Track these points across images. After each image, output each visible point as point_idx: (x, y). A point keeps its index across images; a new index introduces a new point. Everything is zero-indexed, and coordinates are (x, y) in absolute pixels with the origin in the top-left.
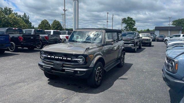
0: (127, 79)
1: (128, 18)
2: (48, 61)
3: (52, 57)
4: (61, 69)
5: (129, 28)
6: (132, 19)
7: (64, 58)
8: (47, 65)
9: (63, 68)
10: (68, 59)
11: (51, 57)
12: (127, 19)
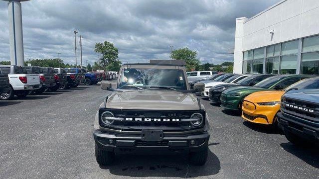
0: (218, 143)
1: (106, 43)
2: (126, 128)
3: (136, 119)
4: (160, 140)
5: (109, 60)
6: (111, 45)
7: (164, 120)
8: (122, 136)
9: (164, 138)
10: (174, 120)
11: (134, 119)
12: (104, 45)
